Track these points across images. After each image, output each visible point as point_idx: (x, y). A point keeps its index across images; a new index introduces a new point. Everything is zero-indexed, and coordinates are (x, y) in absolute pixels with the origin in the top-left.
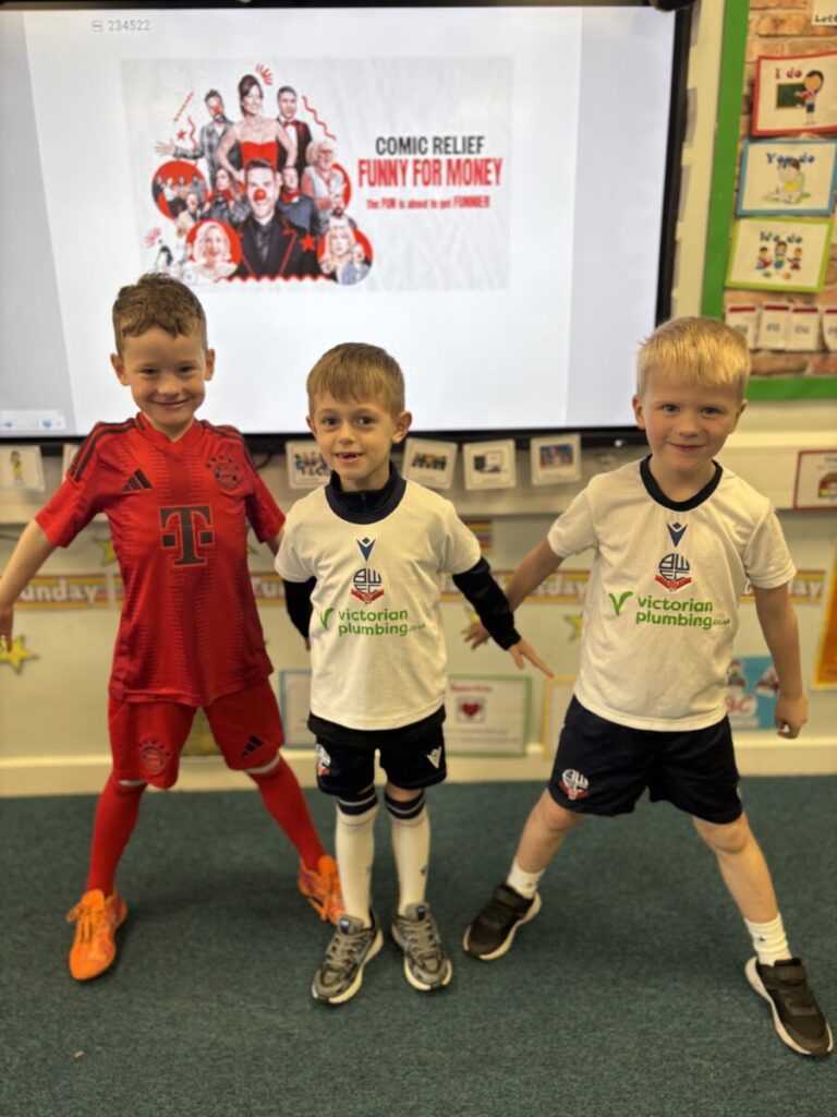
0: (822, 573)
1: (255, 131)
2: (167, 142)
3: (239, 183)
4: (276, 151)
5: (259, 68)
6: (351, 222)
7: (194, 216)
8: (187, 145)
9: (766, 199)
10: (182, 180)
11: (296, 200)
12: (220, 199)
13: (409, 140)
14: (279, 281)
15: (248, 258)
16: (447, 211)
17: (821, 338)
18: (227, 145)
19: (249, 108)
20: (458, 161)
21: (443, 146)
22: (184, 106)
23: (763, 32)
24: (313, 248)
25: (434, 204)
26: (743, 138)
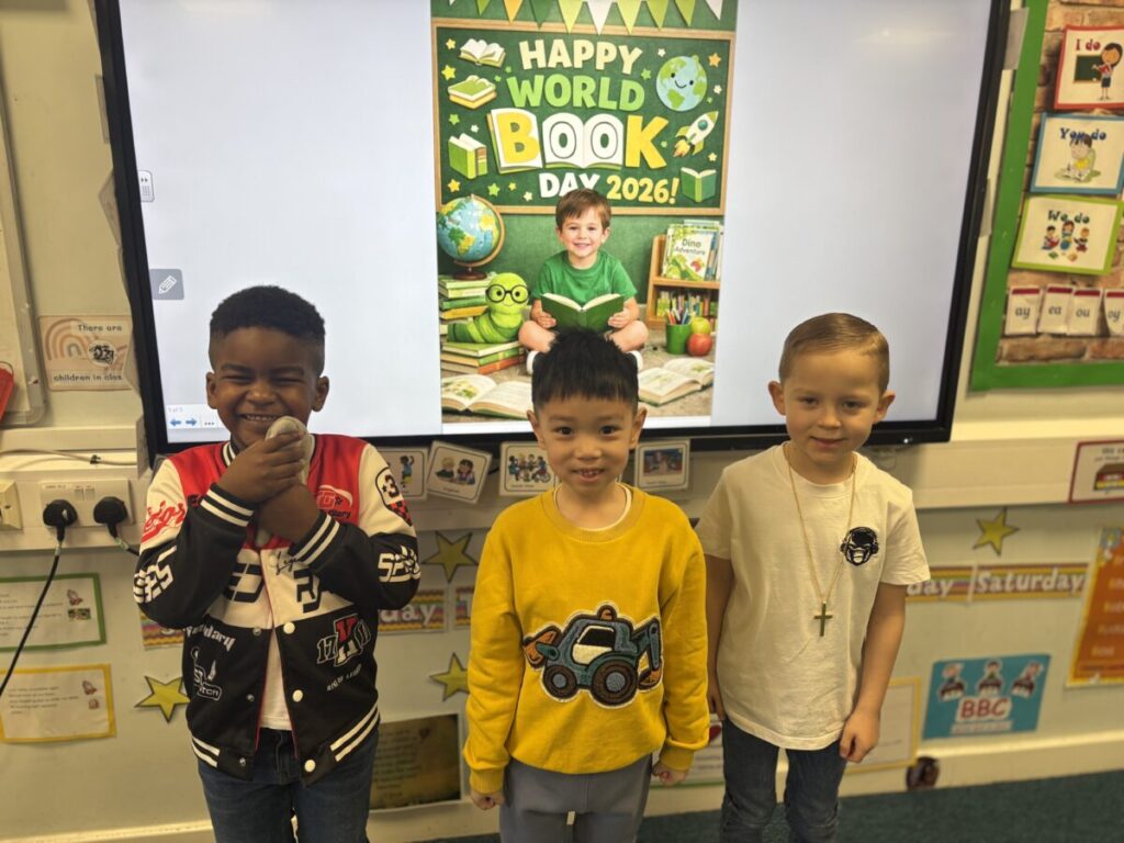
0: (1085, 565)
9: (1057, 175)
17: (1102, 321)
26: (1039, 111)
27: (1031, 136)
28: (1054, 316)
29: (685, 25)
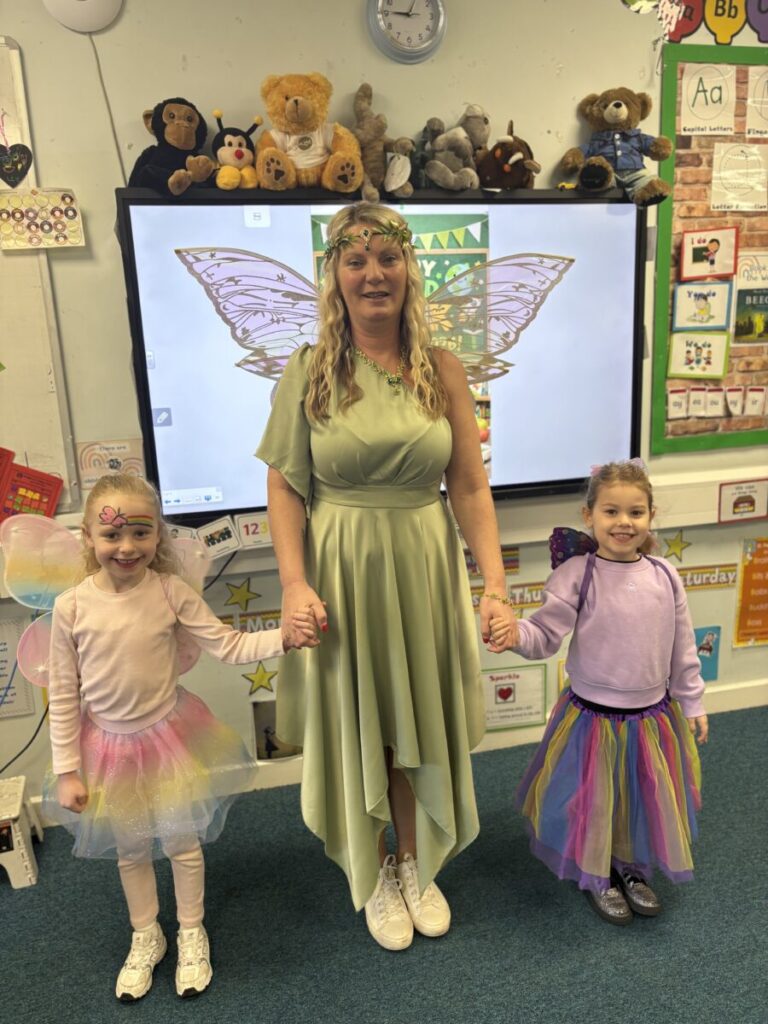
0: (735, 565)
9: (689, 320)
17: (727, 408)
23: (682, 215)
26: (673, 282)
27: (670, 296)
28: (697, 406)
29: (459, 246)
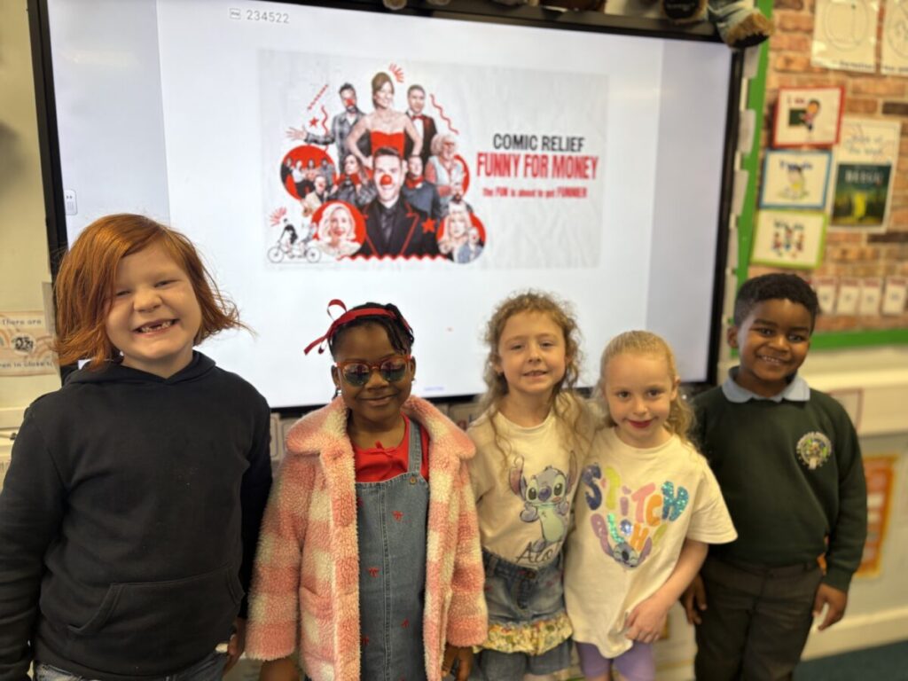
1: (384, 122)
2: (299, 128)
3: (367, 168)
4: (403, 141)
5: (392, 68)
6: (469, 208)
7: (321, 197)
8: (319, 132)
9: (779, 195)
10: (311, 163)
11: (419, 186)
12: (348, 183)
13: (522, 137)
14: (401, 260)
15: (371, 237)
16: (551, 200)
18: (358, 134)
19: (380, 102)
20: (563, 158)
21: (550, 144)
22: (319, 96)
23: (779, 68)
24: (433, 230)
25: (540, 194)
26: (764, 147)
27: (758, 164)
